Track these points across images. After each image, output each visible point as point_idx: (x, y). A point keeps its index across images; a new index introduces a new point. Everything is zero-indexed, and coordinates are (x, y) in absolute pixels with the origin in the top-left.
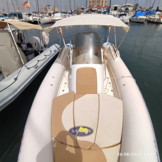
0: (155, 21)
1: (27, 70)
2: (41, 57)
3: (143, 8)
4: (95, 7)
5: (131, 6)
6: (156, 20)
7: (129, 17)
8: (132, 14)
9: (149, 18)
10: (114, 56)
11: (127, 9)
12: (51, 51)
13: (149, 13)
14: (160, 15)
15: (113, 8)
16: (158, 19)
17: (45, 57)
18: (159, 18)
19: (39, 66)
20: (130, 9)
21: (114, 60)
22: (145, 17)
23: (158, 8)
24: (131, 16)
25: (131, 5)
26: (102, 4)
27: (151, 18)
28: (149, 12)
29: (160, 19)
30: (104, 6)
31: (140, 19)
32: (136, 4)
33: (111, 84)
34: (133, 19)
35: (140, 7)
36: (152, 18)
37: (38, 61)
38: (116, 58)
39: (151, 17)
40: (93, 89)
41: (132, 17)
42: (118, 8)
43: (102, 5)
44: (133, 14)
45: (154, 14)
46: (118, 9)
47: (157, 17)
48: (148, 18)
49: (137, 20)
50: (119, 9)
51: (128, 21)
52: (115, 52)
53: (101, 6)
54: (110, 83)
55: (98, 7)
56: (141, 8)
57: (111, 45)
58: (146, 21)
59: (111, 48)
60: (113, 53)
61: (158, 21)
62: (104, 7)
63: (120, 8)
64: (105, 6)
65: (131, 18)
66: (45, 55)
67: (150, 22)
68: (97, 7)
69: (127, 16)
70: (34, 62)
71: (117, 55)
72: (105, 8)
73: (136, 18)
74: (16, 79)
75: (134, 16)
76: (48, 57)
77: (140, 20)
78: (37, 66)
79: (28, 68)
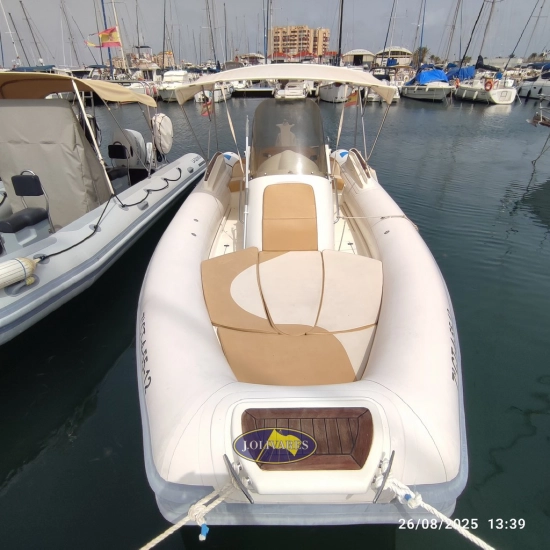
0: (475, 97)
1: (121, 210)
2: (154, 182)
3: (442, 60)
4: (294, 56)
5: (405, 53)
6: (476, 93)
7: (399, 84)
8: (407, 76)
9: (457, 87)
10: (361, 177)
11: (392, 62)
12: (180, 169)
13: (458, 73)
14: (486, 79)
15: (351, 59)
16: (481, 91)
17: (165, 184)
18: (483, 87)
19: (150, 205)
20: (402, 61)
21: (361, 186)
22: (445, 86)
23: (480, 58)
24: (403, 82)
25: (404, 50)
26: (314, 45)
27: (464, 89)
28: (456, 72)
29: (488, 90)
30: (320, 52)
31: (430, 90)
32: (420, 49)
33: (354, 246)
34: (410, 92)
35: (432, 57)
36: (466, 89)
37: (148, 191)
38: (366, 182)
39: (463, 85)
40: (307, 240)
41: (407, 84)
42: (364, 59)
43: (315, 50)
44: (410, 76)
45: (472, 78)
46: (366, 63)
47: (479, 85)
48: (454, 87)
49: (421, 92)
50: (368, 63)
51: (397, 96)
52: (365, 168)
53: (311, 51)
54: (350, 244)
55: (303, 54)
56: (437, 59)
57: (354, 151)
58: (448, 96)
59: (354, 159)
60: (358, 170)
61: (481, 97)
62: (321, 57)
63: (370, 59)
64: (325, 53)
65: (403, 89)
66: (166, 180)
67: (460, 99)
68: (298, 55)
69: (392, 82)
70: (135, 193)
71: (368, 174)
72: (324, 60)
73: (418, 89)
74: (96, 228)
75: (412, 82)
76: (172, 185)
77: (431, 93)
78: (147, 205)
79: (124, 206)
